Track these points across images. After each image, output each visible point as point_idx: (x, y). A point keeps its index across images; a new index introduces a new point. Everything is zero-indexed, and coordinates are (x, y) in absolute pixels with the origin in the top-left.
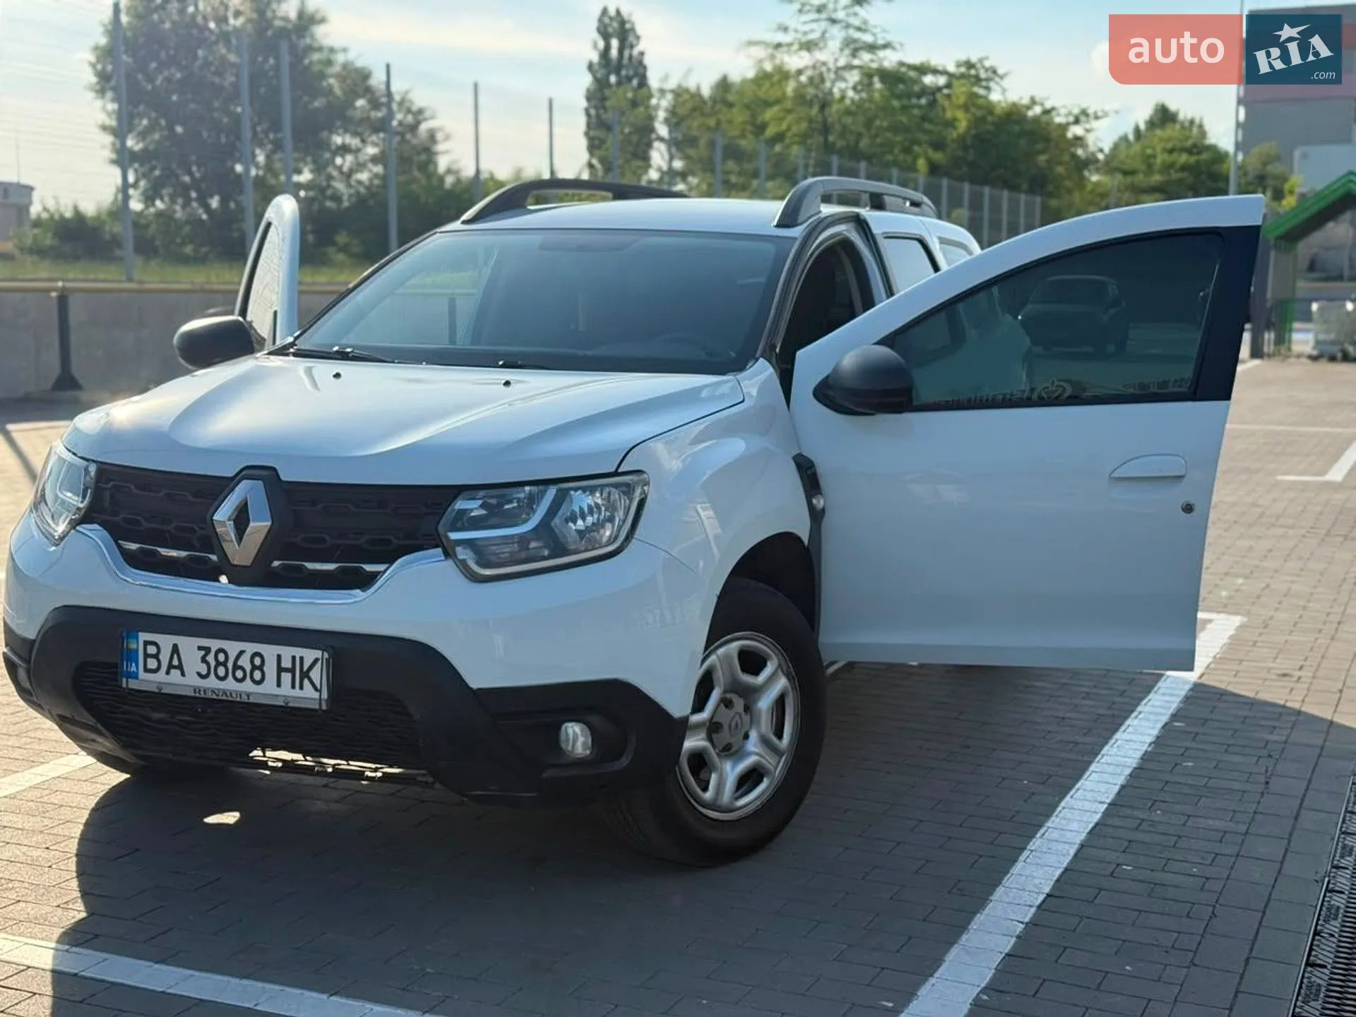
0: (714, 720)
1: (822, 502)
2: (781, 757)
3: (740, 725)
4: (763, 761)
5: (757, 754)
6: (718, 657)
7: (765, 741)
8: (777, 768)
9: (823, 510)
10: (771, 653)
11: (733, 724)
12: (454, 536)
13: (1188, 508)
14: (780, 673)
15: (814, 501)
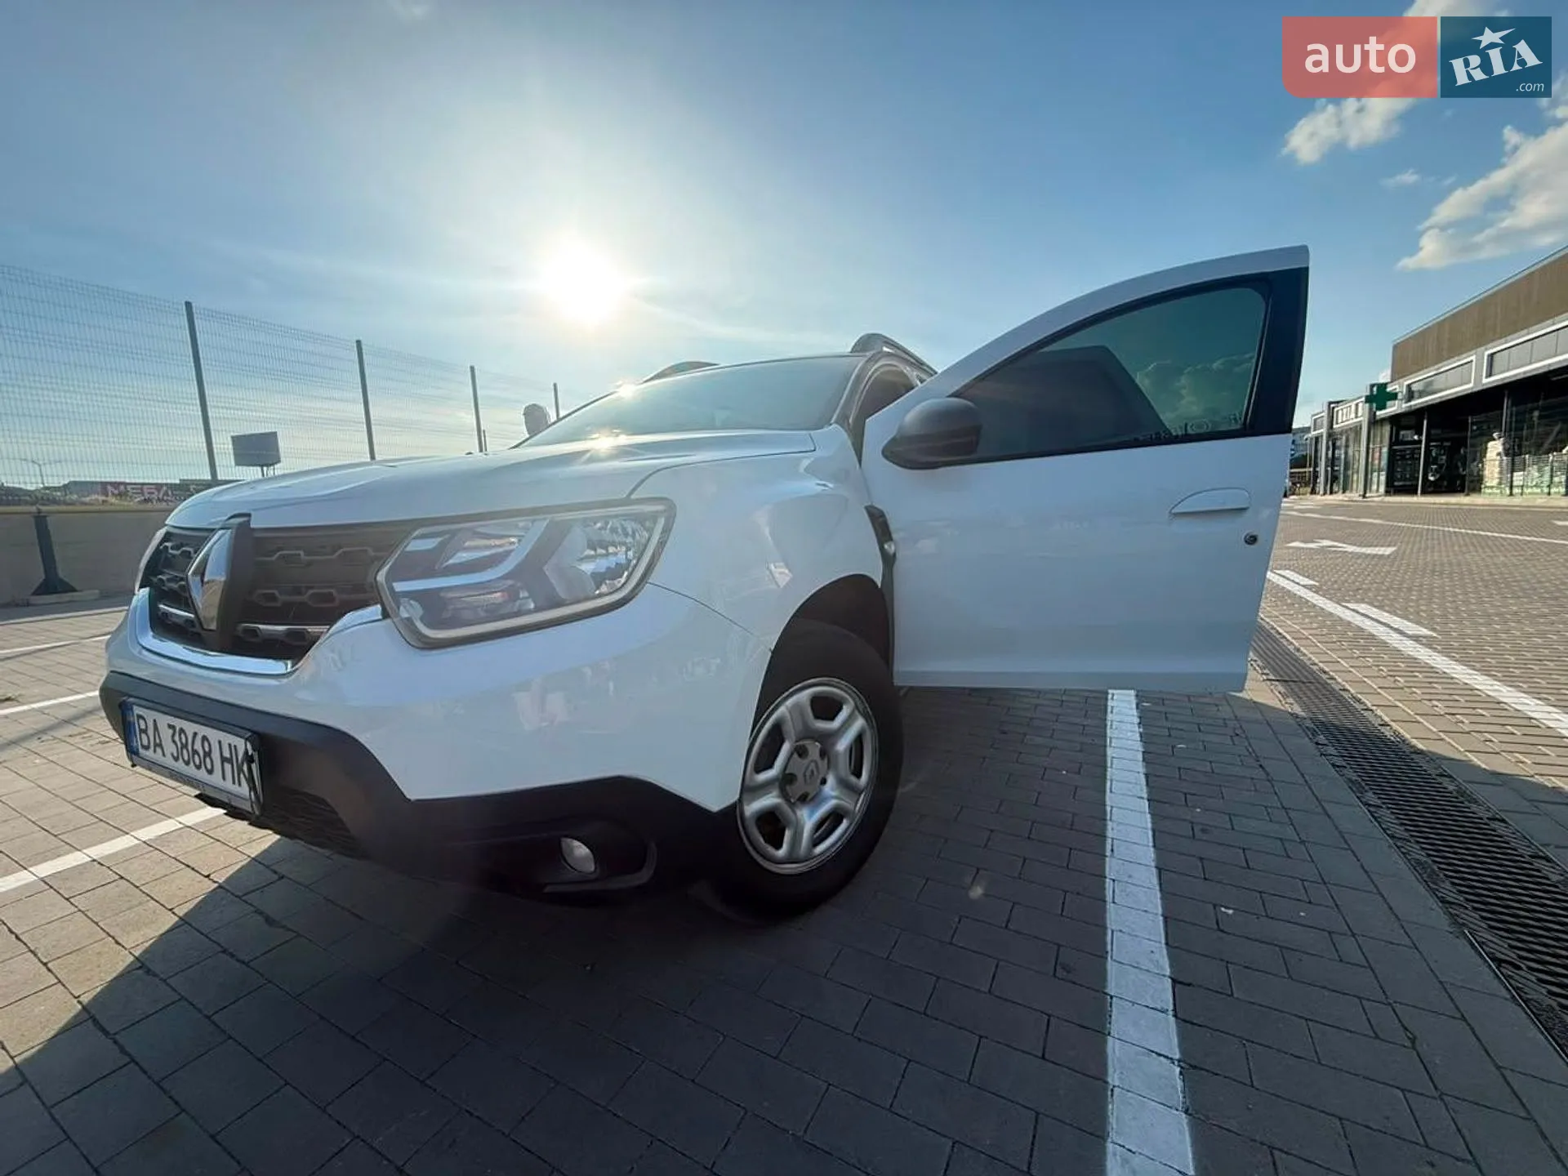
0: (787, 772)
1: (893, 548)
2: (860, 795)
3: (815, 773)
4: (842, 802)
5: (836, 798)
6: (787, 708)
7: (843, 784)
8: (857, 806)
9: (894, 555)
10: (848, 697)
11: (808, 774)
12: (399, 587)
13: (1252, 540)
14: (857, 712)
15: (886, 546)
